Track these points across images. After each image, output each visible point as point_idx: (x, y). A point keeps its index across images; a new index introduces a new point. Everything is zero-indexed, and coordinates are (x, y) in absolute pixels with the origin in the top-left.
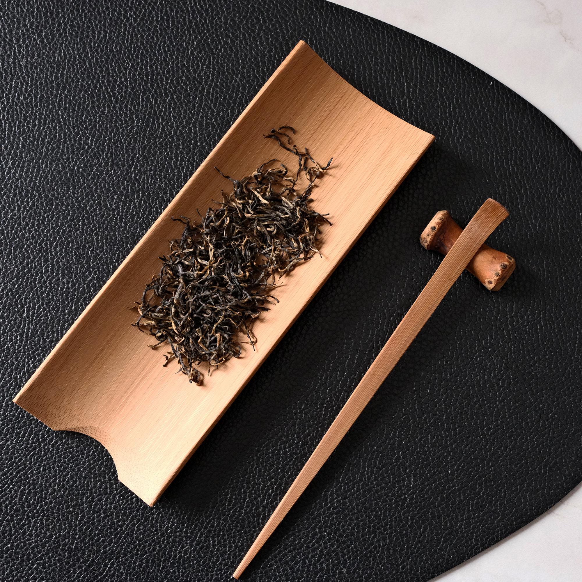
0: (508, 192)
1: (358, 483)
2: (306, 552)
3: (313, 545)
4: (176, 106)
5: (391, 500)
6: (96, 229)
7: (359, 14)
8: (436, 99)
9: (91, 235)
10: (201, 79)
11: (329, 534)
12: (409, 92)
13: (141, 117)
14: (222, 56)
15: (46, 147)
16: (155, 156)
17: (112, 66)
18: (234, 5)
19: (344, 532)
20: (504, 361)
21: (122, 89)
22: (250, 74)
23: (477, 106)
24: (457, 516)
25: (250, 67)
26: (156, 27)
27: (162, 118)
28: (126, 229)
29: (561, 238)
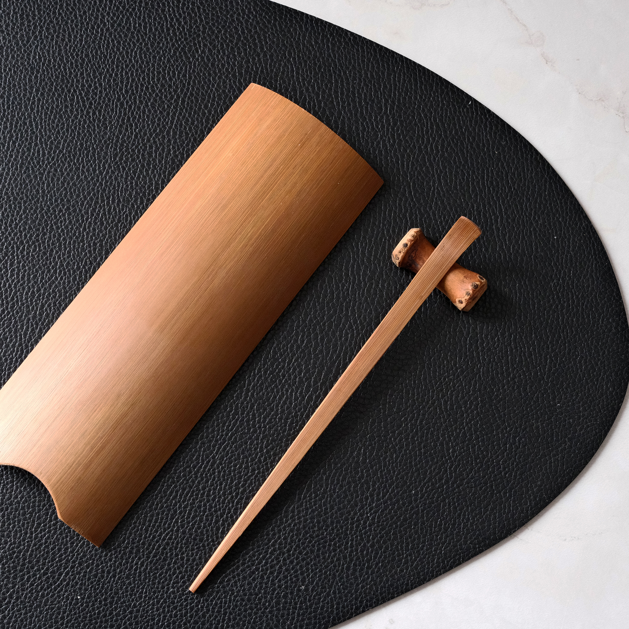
0: (483, 213)
1: (320, 500)
2: (264, 568)
3: (272, 561)
4: (150, 113)
5: (353, 518)
6: (64, 234)
7: (339, 28)
8: (413, 117)
9: (58, 240)
10: (177, 87)
11: (289, 551)
12: (386, 108)
13: (114, 123)
14: (199, 65)
15: (17, 150)
16: (127, 162)
17: (87, 70)
18: (213, 15)
19: (304, 549)
20: (473, 382)
21: (96, 95)
22: (227, 85)
23: (455, 124)
24: (419, 537)
25: (227, 77)
26: (133, 33)
27: (136, 124)
28: (94, 235)
29: (535, 260)
